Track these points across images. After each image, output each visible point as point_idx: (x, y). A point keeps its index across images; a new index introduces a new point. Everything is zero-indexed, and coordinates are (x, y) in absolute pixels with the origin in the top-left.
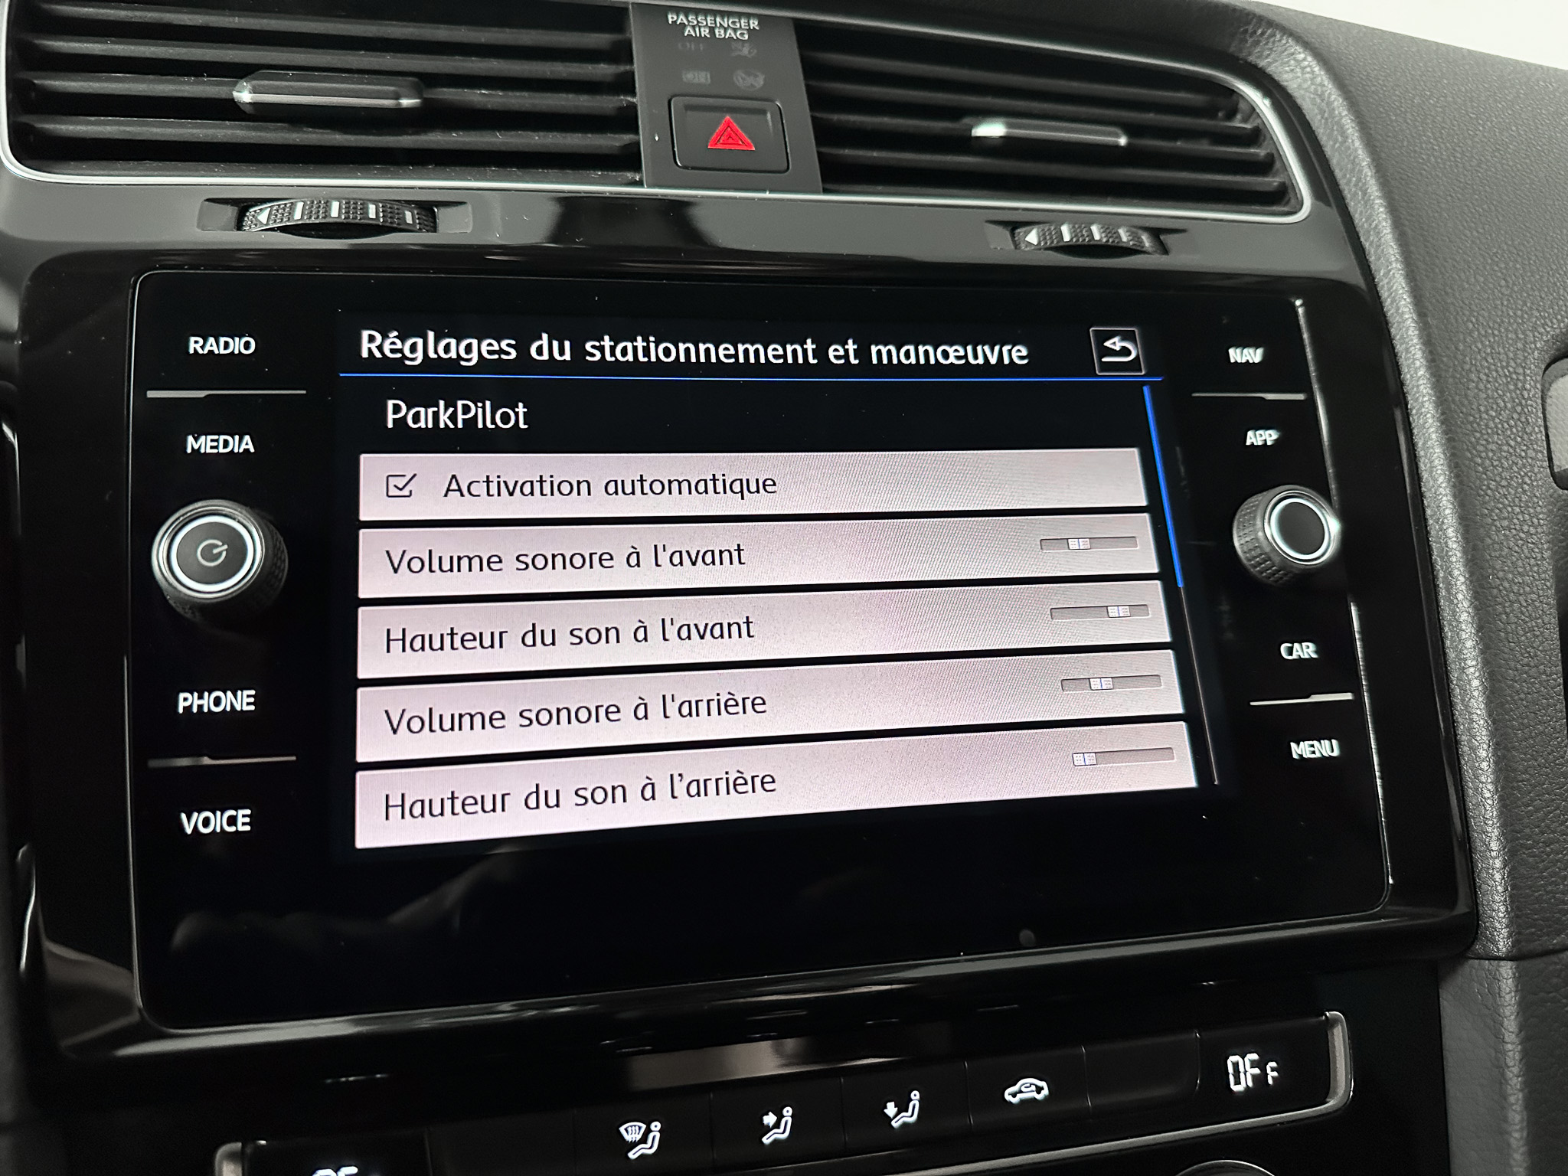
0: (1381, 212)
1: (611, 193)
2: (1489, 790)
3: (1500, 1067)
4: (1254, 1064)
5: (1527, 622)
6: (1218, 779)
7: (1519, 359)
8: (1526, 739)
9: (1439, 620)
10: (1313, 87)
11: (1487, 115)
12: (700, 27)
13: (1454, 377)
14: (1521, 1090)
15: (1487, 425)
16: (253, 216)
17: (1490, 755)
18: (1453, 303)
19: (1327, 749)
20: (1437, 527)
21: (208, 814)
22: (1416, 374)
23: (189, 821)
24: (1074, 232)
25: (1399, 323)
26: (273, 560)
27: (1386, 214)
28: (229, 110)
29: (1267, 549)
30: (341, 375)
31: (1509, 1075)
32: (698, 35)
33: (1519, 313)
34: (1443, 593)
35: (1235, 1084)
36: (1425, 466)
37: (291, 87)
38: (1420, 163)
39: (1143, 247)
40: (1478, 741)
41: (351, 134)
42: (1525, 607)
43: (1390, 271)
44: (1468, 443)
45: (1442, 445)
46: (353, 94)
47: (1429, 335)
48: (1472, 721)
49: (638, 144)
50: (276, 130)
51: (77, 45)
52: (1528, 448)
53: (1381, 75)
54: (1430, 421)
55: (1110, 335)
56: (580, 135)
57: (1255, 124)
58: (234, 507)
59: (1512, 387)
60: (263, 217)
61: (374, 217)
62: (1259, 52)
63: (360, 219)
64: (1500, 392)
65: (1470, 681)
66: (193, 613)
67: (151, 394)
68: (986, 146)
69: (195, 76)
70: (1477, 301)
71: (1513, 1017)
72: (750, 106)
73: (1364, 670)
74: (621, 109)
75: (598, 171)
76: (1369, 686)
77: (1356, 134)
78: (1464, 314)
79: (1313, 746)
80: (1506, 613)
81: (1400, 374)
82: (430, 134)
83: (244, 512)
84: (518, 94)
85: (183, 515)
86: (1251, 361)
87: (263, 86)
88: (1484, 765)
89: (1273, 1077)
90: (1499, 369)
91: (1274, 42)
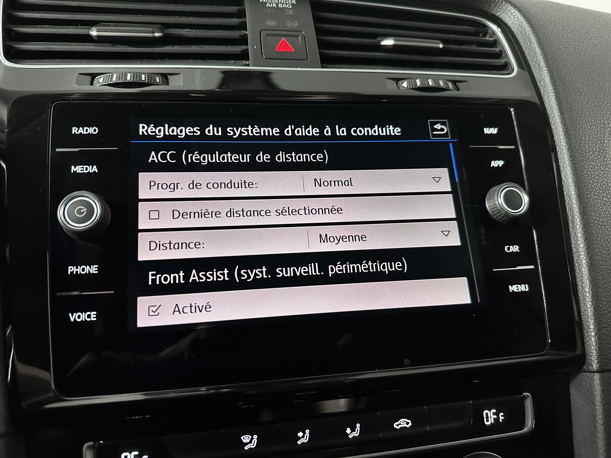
0: (546, 73)
1: (237, 69)
2: (589, 304)
3: (594, 416)
4: (494, 414)
5: (605, 237)
6: (480, 300)
7: (602, 131)
8: (605, 284)
9: (569, 236)
10: (518, 23)
11: (589, 33)
12: (272, 3)
13: (575, 139)
14: (603, 425)
15: (589, 158)
16: (97, 80)
17: (590, 290)
18: (575, 109)
19: (523, 288)
20: (569, 199)
21: (79, 313)
22: (560, 137)
23: (72, 316)
24: (421, 82)
25: (553, 117)
26: (105, 214)
27: (548, 74)
28: (88, 39)
29: (499, 208)
30: (131, 142)
31: (597, 418)
32: (272, 6)
33: (602, 113)
34: (571, 225)
35: (487, 422)
36: (564, 175)
37: (112, 29)
38: (561, 52)
39: (449, 88)
40: (585, 285)
41: (136, 47)
42: (604, 231)
43: (549, 96)
44: (581, 165)
45: (570, 166)
46: (136, 32)
47: (565, 122)
48: (583, 277)
49: (248, 50)
50: (106, 46)
51: (29, 14)
52: (606, 167)
53: (546, 18)
54: (566, 156)
55: (436, 123)
56: (225, 46)
57: (495, 39)
58: (89, 194)
59: (599, 143)
60: (101, 80)
61: (144, 80)
62: (496, 9)
63: (139, 80)
64: (594, 145)
65: (582, 260)
66: (73, 235)
67: (58, 150)
68: (386, 49)
69: (75, 26)
70: (585, 108)
71: (599, 396)
72: (293, 34)
73: (539, 257)
74: (241, 36)
75: (232, 60)
76: (541, 263)
77: (536, 42)
78: (579, 113)
79: (518, 287)
80: (596, 233)
81: (553, 138)
82: (166, 47)
83: (93, 196)
84: (201, 31)
85: (69, 197)
86: (493, 133)
87: (101, 29)
88: (588, 294)
89: (502, 420)
90: (594, 135)
91: (502, 5)
